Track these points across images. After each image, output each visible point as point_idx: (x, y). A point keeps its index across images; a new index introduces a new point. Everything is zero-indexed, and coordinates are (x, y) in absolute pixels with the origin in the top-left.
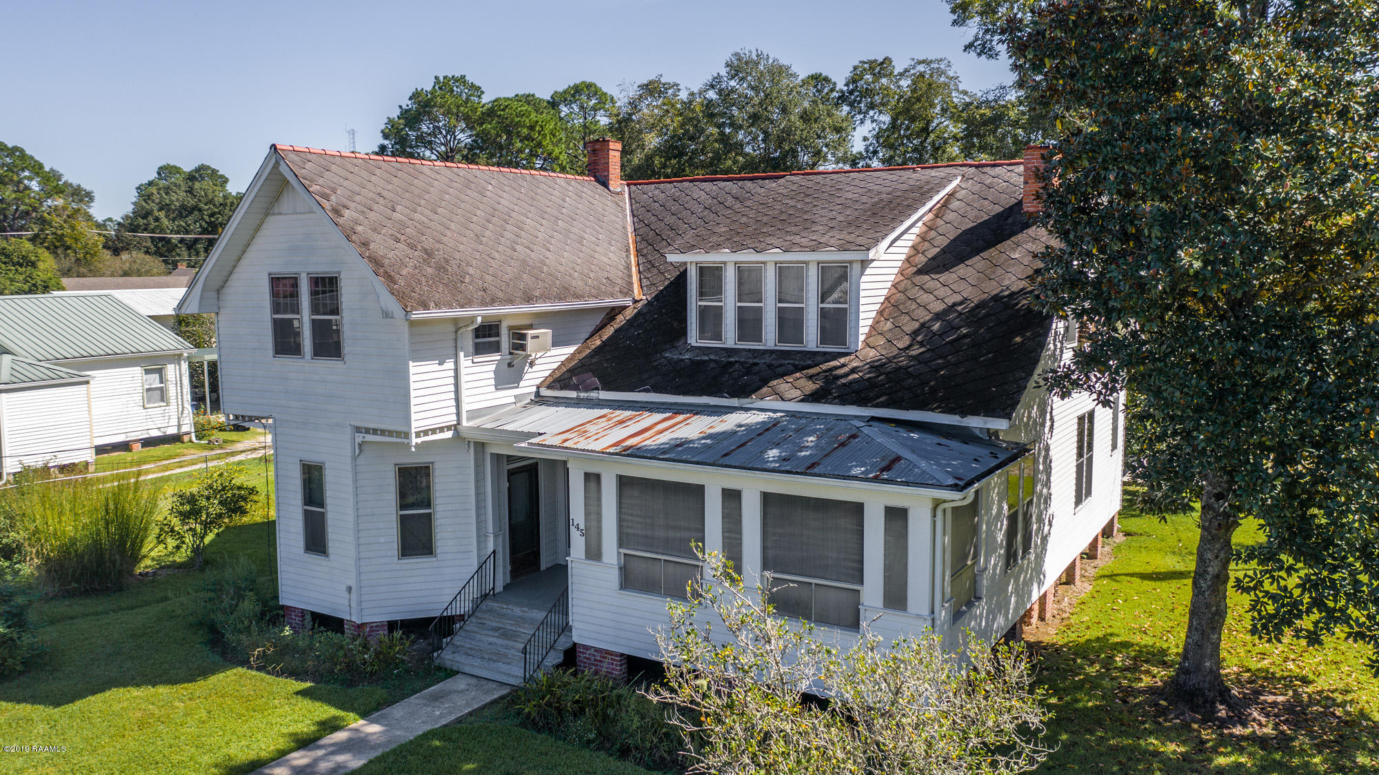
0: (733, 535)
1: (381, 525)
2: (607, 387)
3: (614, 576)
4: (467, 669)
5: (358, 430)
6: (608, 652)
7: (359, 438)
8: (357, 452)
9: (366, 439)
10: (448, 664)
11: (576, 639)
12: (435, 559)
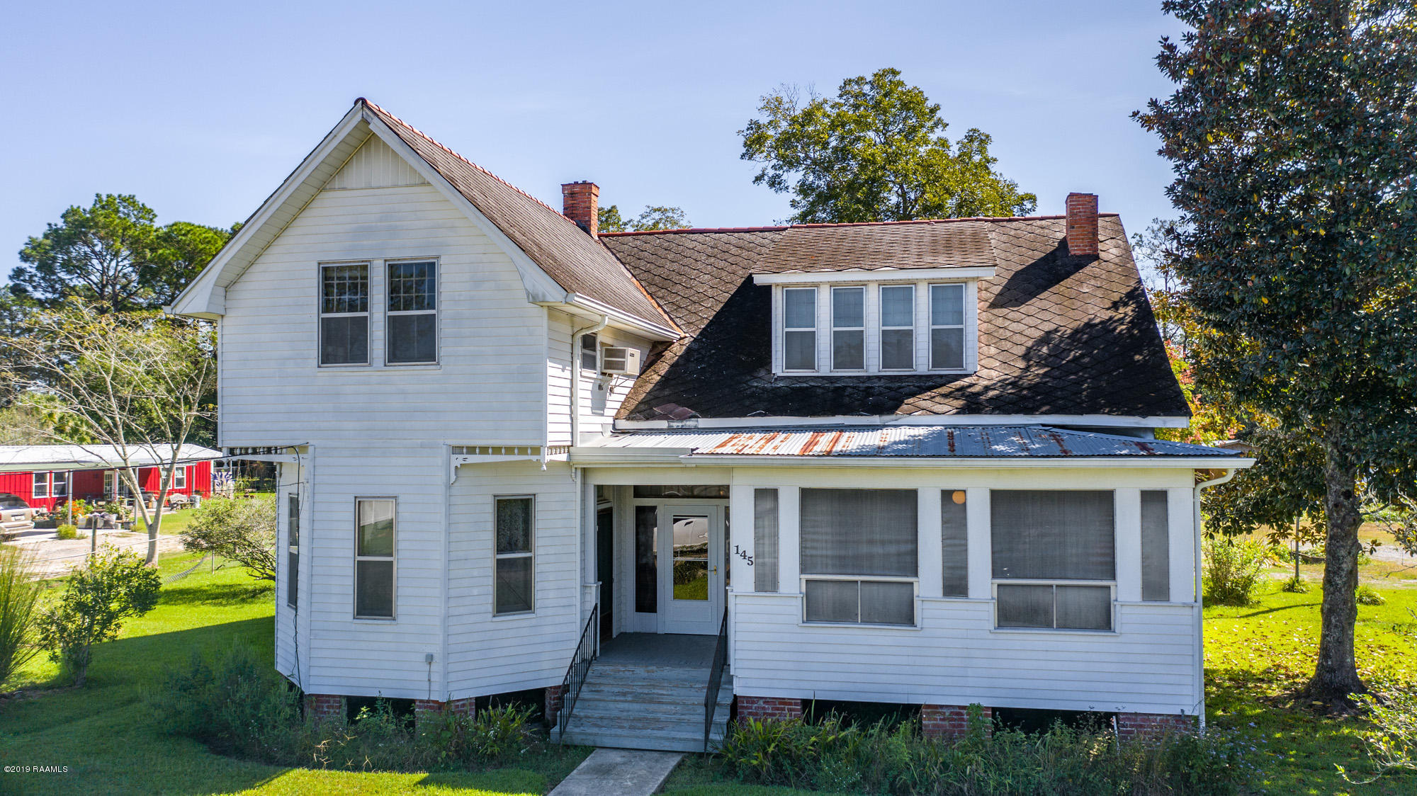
0: (957, 542)
1: (475, 573)
2: (706, 413)
3: (796, 608)
4: (609, 742)
5: (457, 450)
6: (783, 701)
7: (457, 460)
8: (453, 478)
9: (468, 461)
10: (577, 740)
11: (739, 689)
12: (533, 616)
